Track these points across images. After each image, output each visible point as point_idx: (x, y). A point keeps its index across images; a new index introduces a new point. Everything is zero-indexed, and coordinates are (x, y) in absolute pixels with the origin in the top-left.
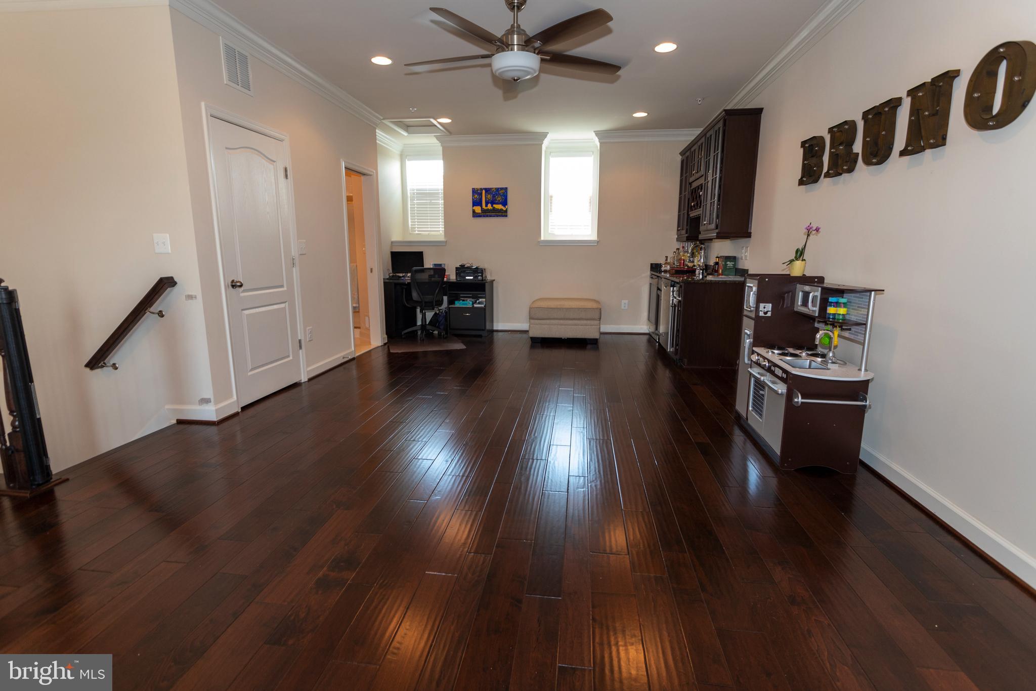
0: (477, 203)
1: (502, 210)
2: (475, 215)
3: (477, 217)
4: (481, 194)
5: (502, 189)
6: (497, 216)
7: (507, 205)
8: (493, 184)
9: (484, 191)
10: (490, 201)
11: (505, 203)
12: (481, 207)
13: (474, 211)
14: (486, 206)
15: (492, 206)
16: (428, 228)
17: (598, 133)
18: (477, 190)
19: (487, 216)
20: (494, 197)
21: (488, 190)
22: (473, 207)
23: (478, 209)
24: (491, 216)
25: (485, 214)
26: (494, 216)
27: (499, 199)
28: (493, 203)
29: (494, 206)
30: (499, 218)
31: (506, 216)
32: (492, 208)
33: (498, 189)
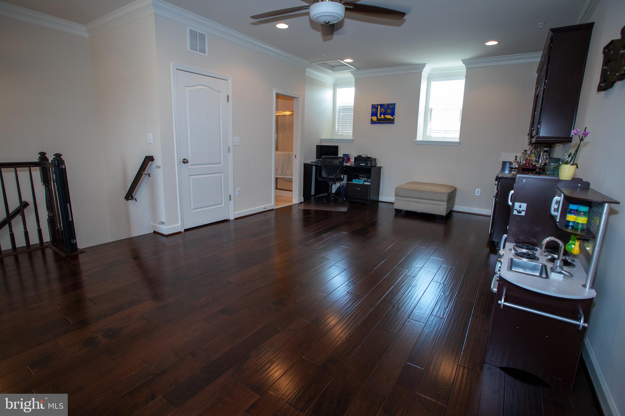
0: (374, 114)
1: (390, 119)
2: (373, 122)
3: (374, 123)
4: (377, 108)
5: (391, 104)
6: (387, 123)
7: (394, 115)
8: (385, 102)
9: (379, 106)
10: (383, 113)
11: (393, 114)
12: (377, 117)
13: (372, 120)
14: (380, 116)
15: (384, 116)
16: (347, 131)
17: (464, 61)
18: (375, 106)
19: (380, 123)
20: (386, 110)
21: (382, 106)
22: (371, 117)
23: (375, 119)
24: (383, 123)
25: (379, 121)
26: (385, 123)
27: (389, 111)
28: (385, 114)
29: (385, 116)
30: (388, 124)
31: (393, 123)
32: (384, 118)
33: (388, 105)
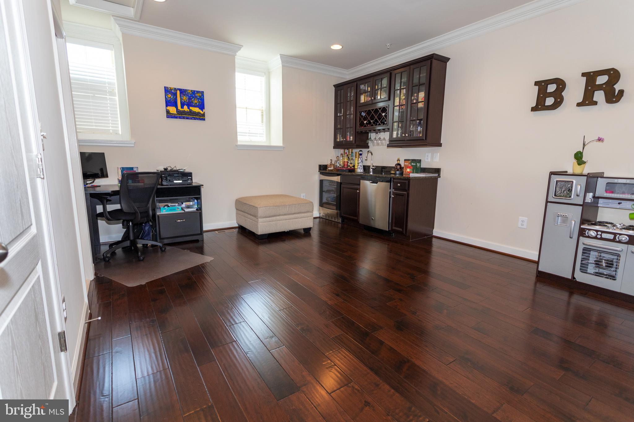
0: (169, 103)
1: (199, 113)
2: (169, 115)
3: (172, 117)
4: (175, 94)
5: (198, 92)
6: (195, 119)
7: (204, 109)
8: (190, 87)
9: (178, 92)
10: (185, 103)
11: (202, 107)
12: (176, 106)
13: (168, 112)
14: (182, 107)
15: (188, 108)
17: (282, 56)
18: (171, 90)
19: (184, 118)
20: (190, 99)
21: (183, 92)
22: (167, 106)
23: (173, 110)
24: (187, 118)
25: (181, 115)
26: (192, 119)
27: (196, 102)
28: (189, 105)
29: (191, 108)
30: (197, 121)
31: (204, 120)
32: (188, 110)
33: (194, 92)
